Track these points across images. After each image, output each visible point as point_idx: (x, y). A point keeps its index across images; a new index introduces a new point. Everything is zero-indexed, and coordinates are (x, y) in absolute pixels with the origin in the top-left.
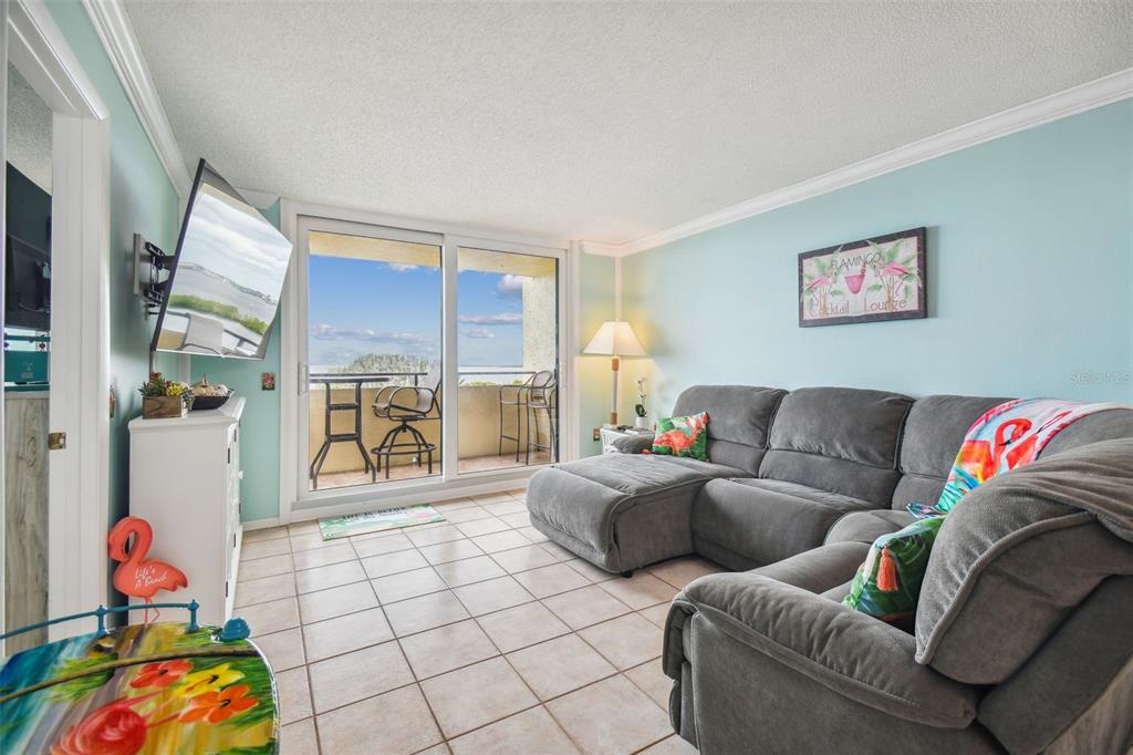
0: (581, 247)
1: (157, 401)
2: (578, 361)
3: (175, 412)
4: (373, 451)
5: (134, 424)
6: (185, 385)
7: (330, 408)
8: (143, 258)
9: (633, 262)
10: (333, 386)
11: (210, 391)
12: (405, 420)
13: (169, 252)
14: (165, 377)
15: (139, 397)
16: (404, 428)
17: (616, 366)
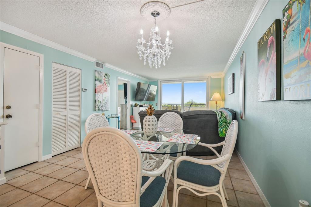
1: (135, 105)
17: (216, 103)
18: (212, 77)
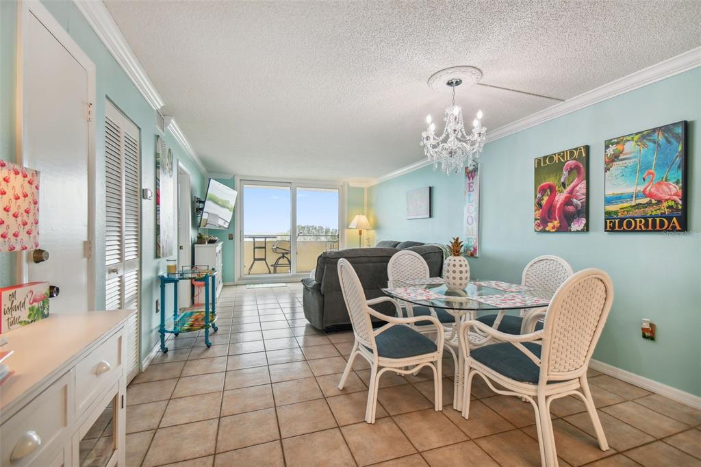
0: (348, 184)
1: (200, 240)
2: (346, 230)
3: (204, 243)
4: (272, 266)
5: (195, 245)
6: (207, 236)
7: (254, 248)
8: (197, 202)
9: (370, 189)
10: (256, 240)
11: (213, 238)
12: (283, 254)
13: (203, 200)
14: (202, 234)
15: (196, 239)
16: (283, 257)
17: (360, 233)
18: (352, 185)
